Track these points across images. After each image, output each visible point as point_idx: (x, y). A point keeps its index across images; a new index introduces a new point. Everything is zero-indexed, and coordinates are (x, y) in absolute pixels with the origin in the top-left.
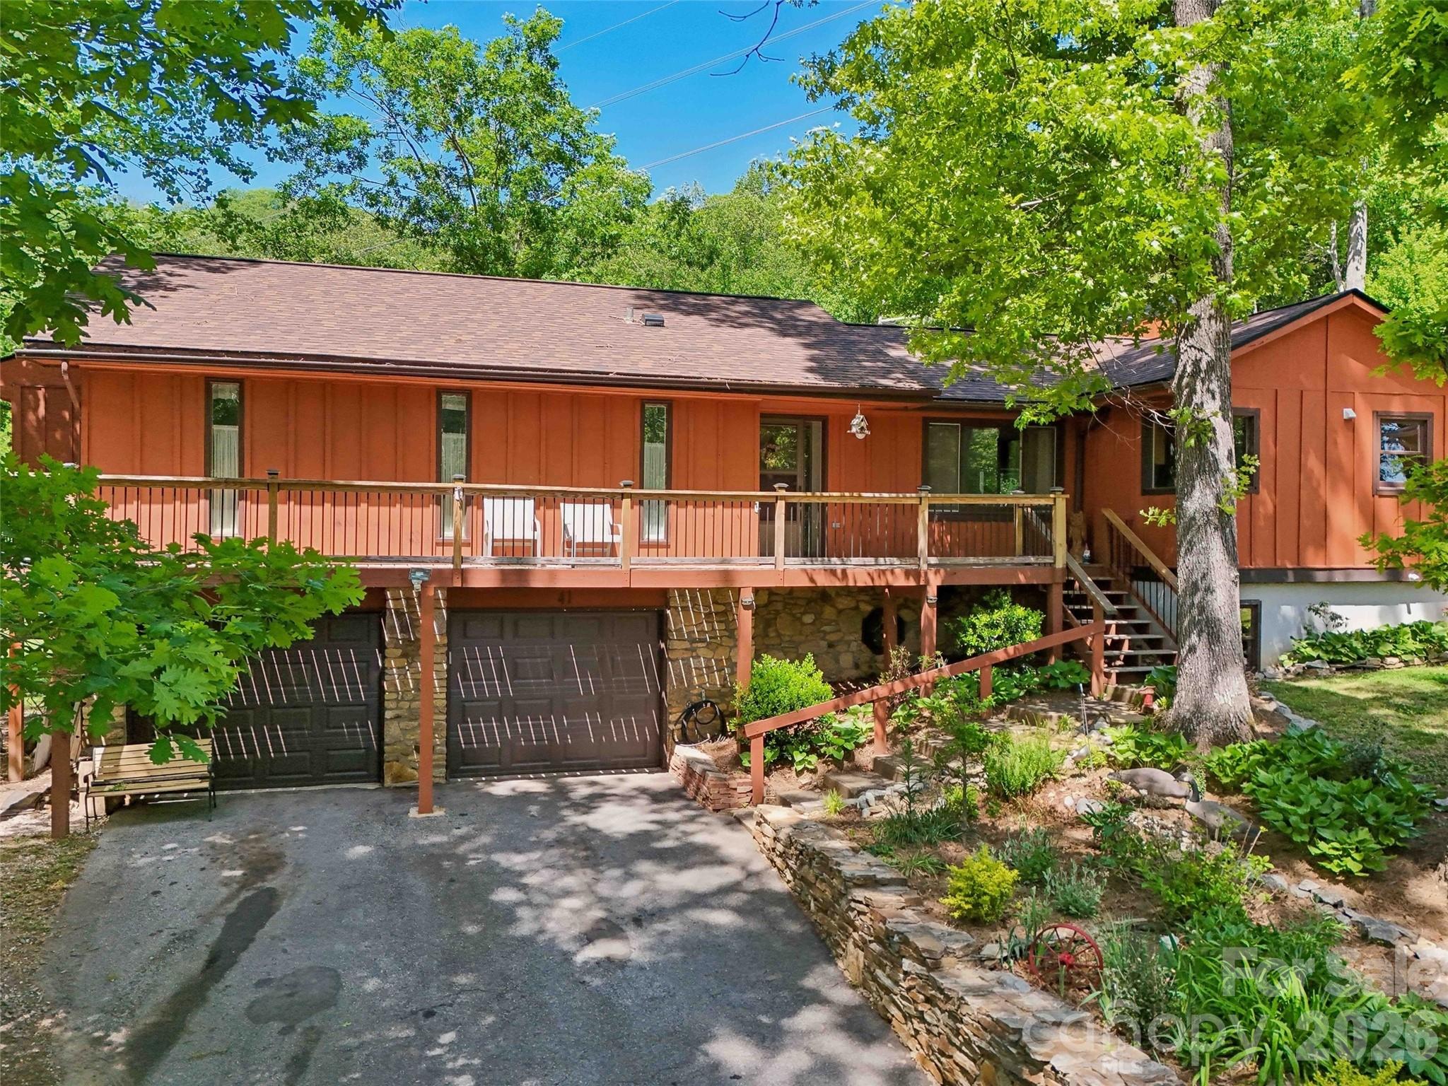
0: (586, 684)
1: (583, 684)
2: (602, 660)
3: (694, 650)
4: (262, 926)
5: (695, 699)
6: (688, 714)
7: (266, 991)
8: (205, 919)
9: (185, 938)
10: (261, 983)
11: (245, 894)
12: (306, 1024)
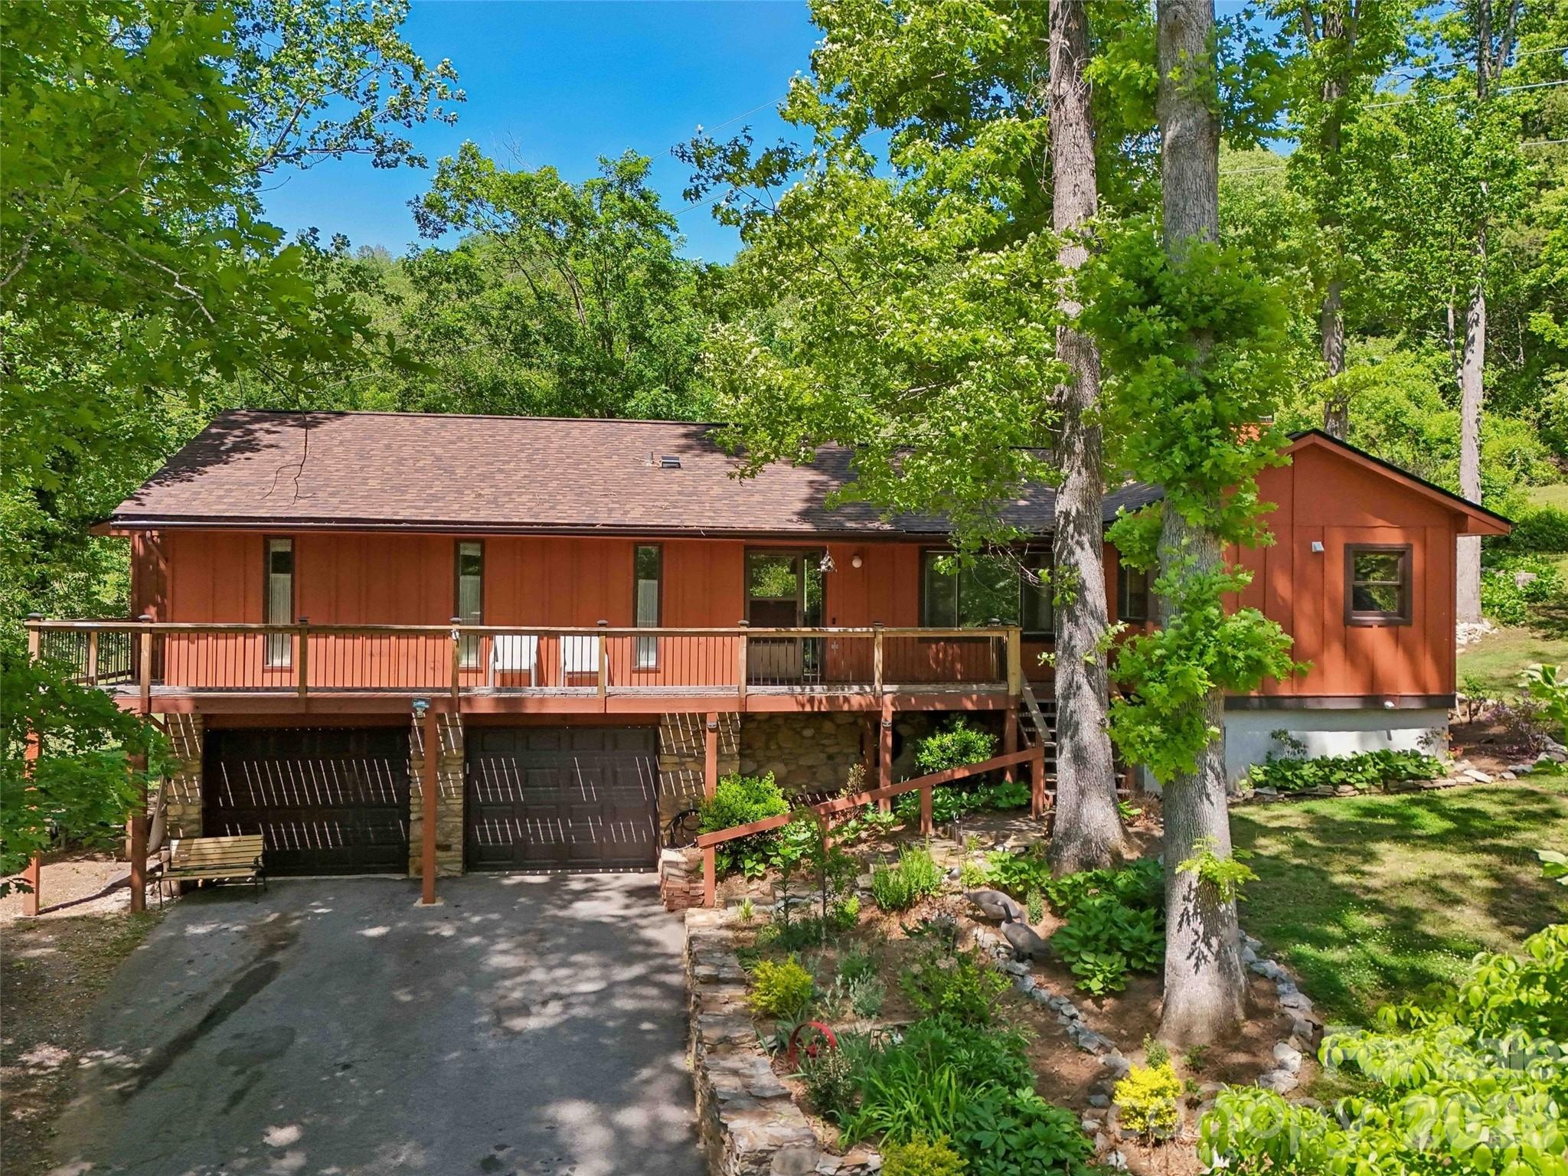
0: (588, 792)
1: (587, 792)
2: (603, 772)
3: (683, 764)
4: (256, 992)
5: (683, 808)
6: (676, 821)
7: (237, 1042)
8: (217, 984)
9: (196, 999)
10: (238, 1036)
11: (257, 966)
12: (254, 1069)
